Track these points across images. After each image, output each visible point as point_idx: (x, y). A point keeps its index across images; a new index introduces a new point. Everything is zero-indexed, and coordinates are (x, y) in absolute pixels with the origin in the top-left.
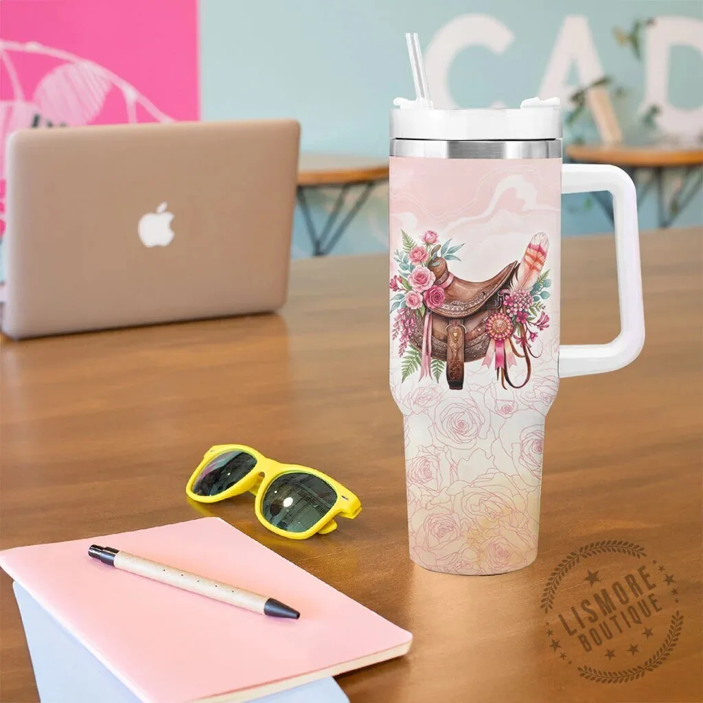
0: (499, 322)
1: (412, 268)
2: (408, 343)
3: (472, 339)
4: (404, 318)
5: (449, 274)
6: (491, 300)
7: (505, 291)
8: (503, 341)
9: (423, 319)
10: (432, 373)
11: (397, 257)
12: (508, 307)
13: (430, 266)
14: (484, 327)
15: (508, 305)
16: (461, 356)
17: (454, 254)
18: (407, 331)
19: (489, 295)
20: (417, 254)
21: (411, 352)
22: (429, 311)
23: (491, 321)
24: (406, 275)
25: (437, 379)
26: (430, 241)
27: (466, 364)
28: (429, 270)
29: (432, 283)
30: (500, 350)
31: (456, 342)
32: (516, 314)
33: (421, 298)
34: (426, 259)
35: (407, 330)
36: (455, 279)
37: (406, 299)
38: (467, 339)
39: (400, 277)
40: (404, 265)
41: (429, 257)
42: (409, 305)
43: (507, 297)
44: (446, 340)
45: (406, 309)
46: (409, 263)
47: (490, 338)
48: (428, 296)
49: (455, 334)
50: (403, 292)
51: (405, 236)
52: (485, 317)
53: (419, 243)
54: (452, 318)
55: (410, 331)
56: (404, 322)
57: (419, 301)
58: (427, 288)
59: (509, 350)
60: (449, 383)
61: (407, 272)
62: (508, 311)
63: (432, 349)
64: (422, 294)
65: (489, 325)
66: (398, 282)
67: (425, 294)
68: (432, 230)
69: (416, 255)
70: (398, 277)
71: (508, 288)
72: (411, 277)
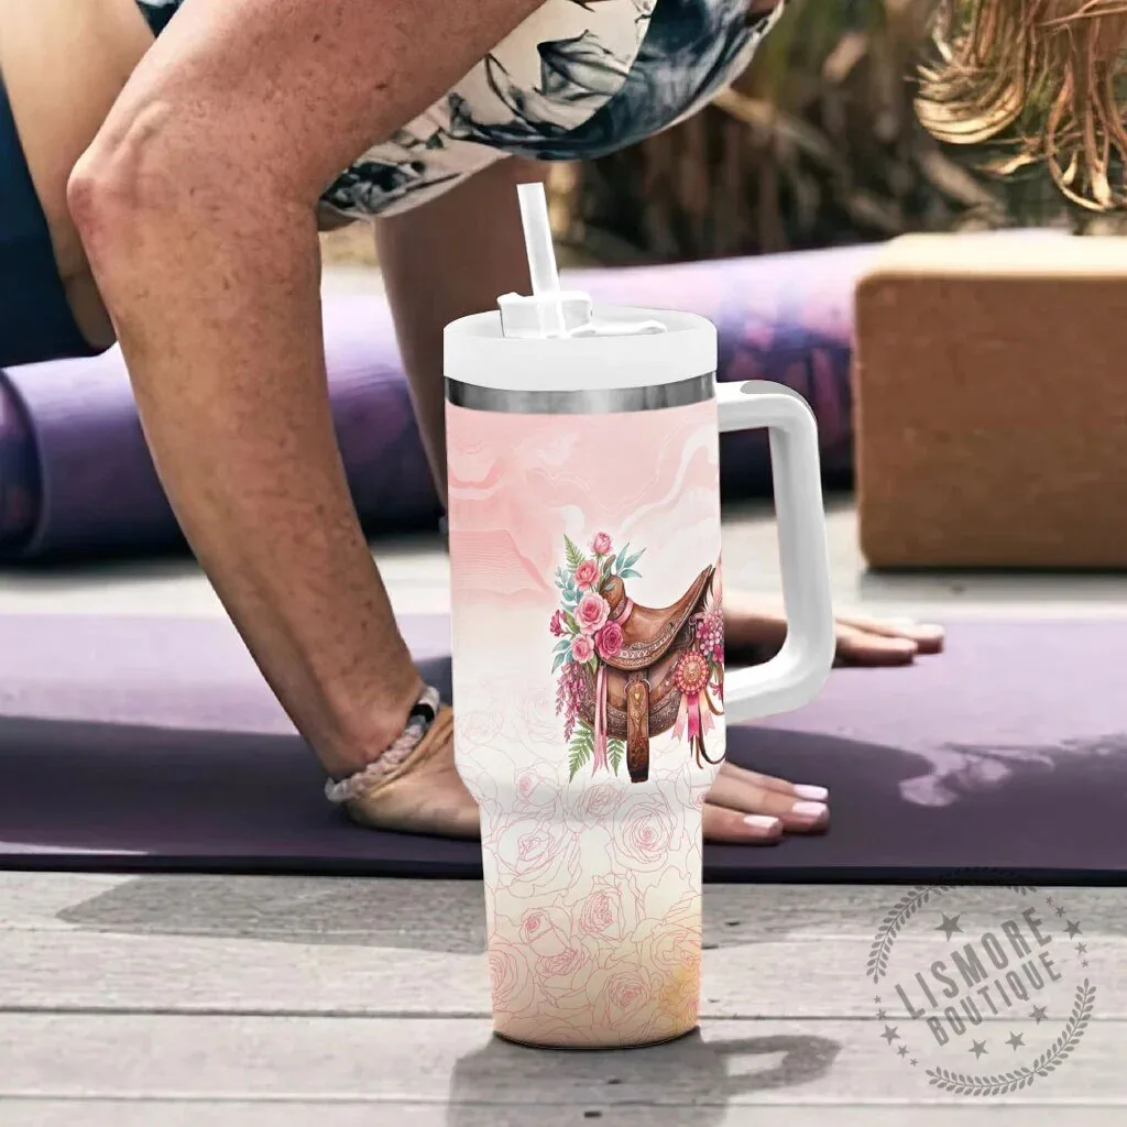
0: (692, 666)
1: (579, 595)
2: (577, 719)
3: (659, 700)
4: (570, 679)
5: (627, 599)
6: (680, 635)
7: (698, 616)
8: (697, 693)
9: (596, 677)
10: (609, 762)
11: (560, 580)
12: (702, 641)
13: (602, 592)
14: (673, 677)
15: (702, 638)
16: (645, 729)
17: (631, 568)
18: (575, 701)
19: (678, 627)
20: (584, 572)
21: (580, 733)
22: (603, 663)
23: (681, 667)
24: (572, 608)
25: (616, 769)
26: (602, 550)
27: (651, 740)
28: (600, 597)
29: (605, 619)
30: (693, 709)
31: (637, 707)
32: (711, 649)
33: (592, 644)
34: (597, 580)
35: (575, 698)
36: (635, 606)
37: (572, 648)
38: (652, 701)
39: (564, 612)
40: (569, 592)
41: (602, 575)
42: (576, 658)
43: (701, 625)
44: (625, 707)
45: (573, 664)
46: (575, 589)
47: (680, 692)
48: (601, 641)
49: (637, 696)
50: (568, 637)
51: (569, 545)
52: (673, 661)
53: (588, 555)
54: (631, 671)
55: (578, 700)
56: (571, 686)
57: (589, 650)
58: (599, 627)
59: (704, 707)
60: (631, 774)
61: (574, 603)
62: (702, 647)
63: (608, 723)
64: (593, 637)
65: (680, 673)
66: (561, 621)
67: (596, 637)
68: (604, 531)
69: (584, 574)
70: (561, 612)
71: (701, 611)
72: (579, 612)
